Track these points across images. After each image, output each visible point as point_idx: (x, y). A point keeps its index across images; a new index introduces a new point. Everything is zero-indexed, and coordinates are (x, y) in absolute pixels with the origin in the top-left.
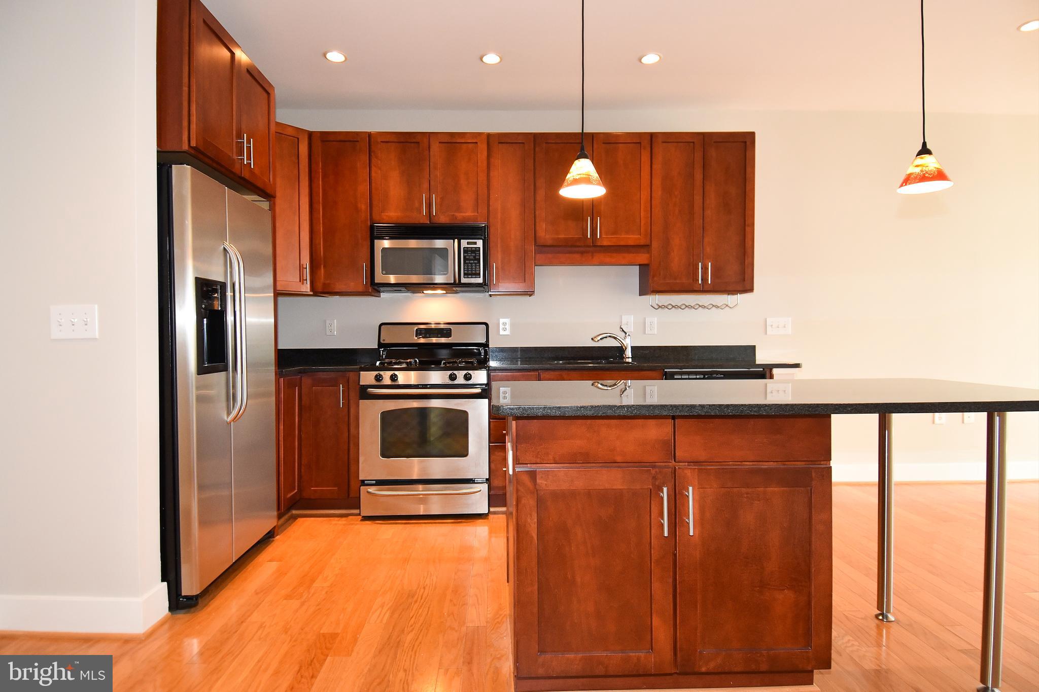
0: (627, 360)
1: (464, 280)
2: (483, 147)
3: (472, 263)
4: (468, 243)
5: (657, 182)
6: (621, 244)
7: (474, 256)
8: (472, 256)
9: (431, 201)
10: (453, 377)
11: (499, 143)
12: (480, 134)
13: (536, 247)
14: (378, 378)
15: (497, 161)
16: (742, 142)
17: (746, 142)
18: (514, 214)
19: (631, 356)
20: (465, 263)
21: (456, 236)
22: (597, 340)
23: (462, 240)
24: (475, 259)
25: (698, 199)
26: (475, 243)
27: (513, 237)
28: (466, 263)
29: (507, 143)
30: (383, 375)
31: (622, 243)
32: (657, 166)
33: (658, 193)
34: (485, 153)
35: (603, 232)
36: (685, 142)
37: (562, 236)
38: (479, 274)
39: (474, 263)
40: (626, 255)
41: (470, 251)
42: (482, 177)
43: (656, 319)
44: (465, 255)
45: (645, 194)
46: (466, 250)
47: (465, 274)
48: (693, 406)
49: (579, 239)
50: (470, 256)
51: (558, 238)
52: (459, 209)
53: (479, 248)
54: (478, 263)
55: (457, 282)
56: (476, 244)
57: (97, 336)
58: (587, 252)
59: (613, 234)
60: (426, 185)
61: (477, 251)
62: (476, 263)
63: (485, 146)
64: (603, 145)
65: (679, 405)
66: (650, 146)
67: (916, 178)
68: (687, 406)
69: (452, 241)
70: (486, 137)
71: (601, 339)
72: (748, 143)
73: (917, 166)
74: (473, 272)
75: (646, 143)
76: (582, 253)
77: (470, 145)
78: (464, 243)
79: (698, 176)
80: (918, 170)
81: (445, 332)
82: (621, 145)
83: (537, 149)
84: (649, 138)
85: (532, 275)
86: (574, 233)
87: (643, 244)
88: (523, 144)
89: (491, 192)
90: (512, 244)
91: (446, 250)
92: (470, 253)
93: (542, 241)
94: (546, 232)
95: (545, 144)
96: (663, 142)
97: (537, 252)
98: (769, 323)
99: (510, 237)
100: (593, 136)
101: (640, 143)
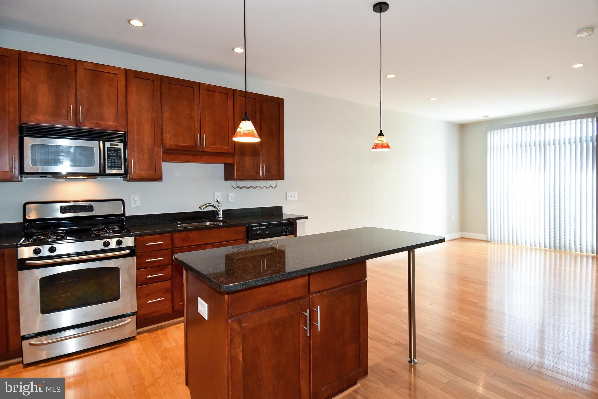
0: (220, 219)
1: (108, 171)
2: (122, 78)
3: (114, 159)
4: (111, 145)
5: (237, 118)
7: (116, 154)
8: (115, 154)
9: (78, 110)
10: (107, 244)
11: (134, 77)
12: (119, 69)
13: (163, 150)
14: (37, 251)
15: (133, 89)
16: (277, 102)
17: (279, 103)
18: (147, 128)
19: (222, 216)
20: (108, 158)
21: (102, 139)
22: (203, 208)
23: (106, 142)
24: (117, 156)
26: (117, 145)
27: (146, 142)
28: (110, 159)
29: (142, 78)
30: (41, 249)
31: (218, 151)
32: (237, 109)
34: (123, 83)
35: (207, 143)
36: (251, 98)
37: (181, 144)
38: (121, 167)
39: (116, 159)
40: (221, 158)
41: (112, 150)
42: (121, 99)
43: (234, 193)
44: (109, 153)
45: (231, 124)
46: (109, 150)
47: (108, 167)
48: (324, 265)
49: (192, 147)
50: (113, 154)
51: (179, 145)
52: (102, 119)
53: (121, 148)
54: (119, 159)
55: (102, 172)
58: (197, 155)
59: (213, 145)
60: (73, 99)
61: (119, 151)
62: (118, 159)
63: (123, 78)
64: (206, 91)
65: (319, 266)
66: (233, 97)
67: (380, 146)
68: (322, 266)
69: (98, 142)
70: (124, 72)
71: (205, 207)
72: (280, 104)
73: (380, 141)
74: (116, 165)
75: (230, 94)
76: (194, 155)
77: (111, 75)
78: (108, 144)
79: (258, 117)
80: (380, 142)
81: (88, 207)
82: (217, 93)
83: (163, 86)
84: (232, 92)
85: (161, 168)
86: (189, 143)
87: (230, 152)
88: (153, 81)
89: (129, 110)
90: (145, 147)
91: (92, 149)
92: (113, 151)
93: (168, 146)
94: (170, 140)
95: (168, 84)
96: (240, 96)
97: (164, 153)
98: (288, 194)
99: (144, 142)
100: (199, 85)
101: (227, 94)
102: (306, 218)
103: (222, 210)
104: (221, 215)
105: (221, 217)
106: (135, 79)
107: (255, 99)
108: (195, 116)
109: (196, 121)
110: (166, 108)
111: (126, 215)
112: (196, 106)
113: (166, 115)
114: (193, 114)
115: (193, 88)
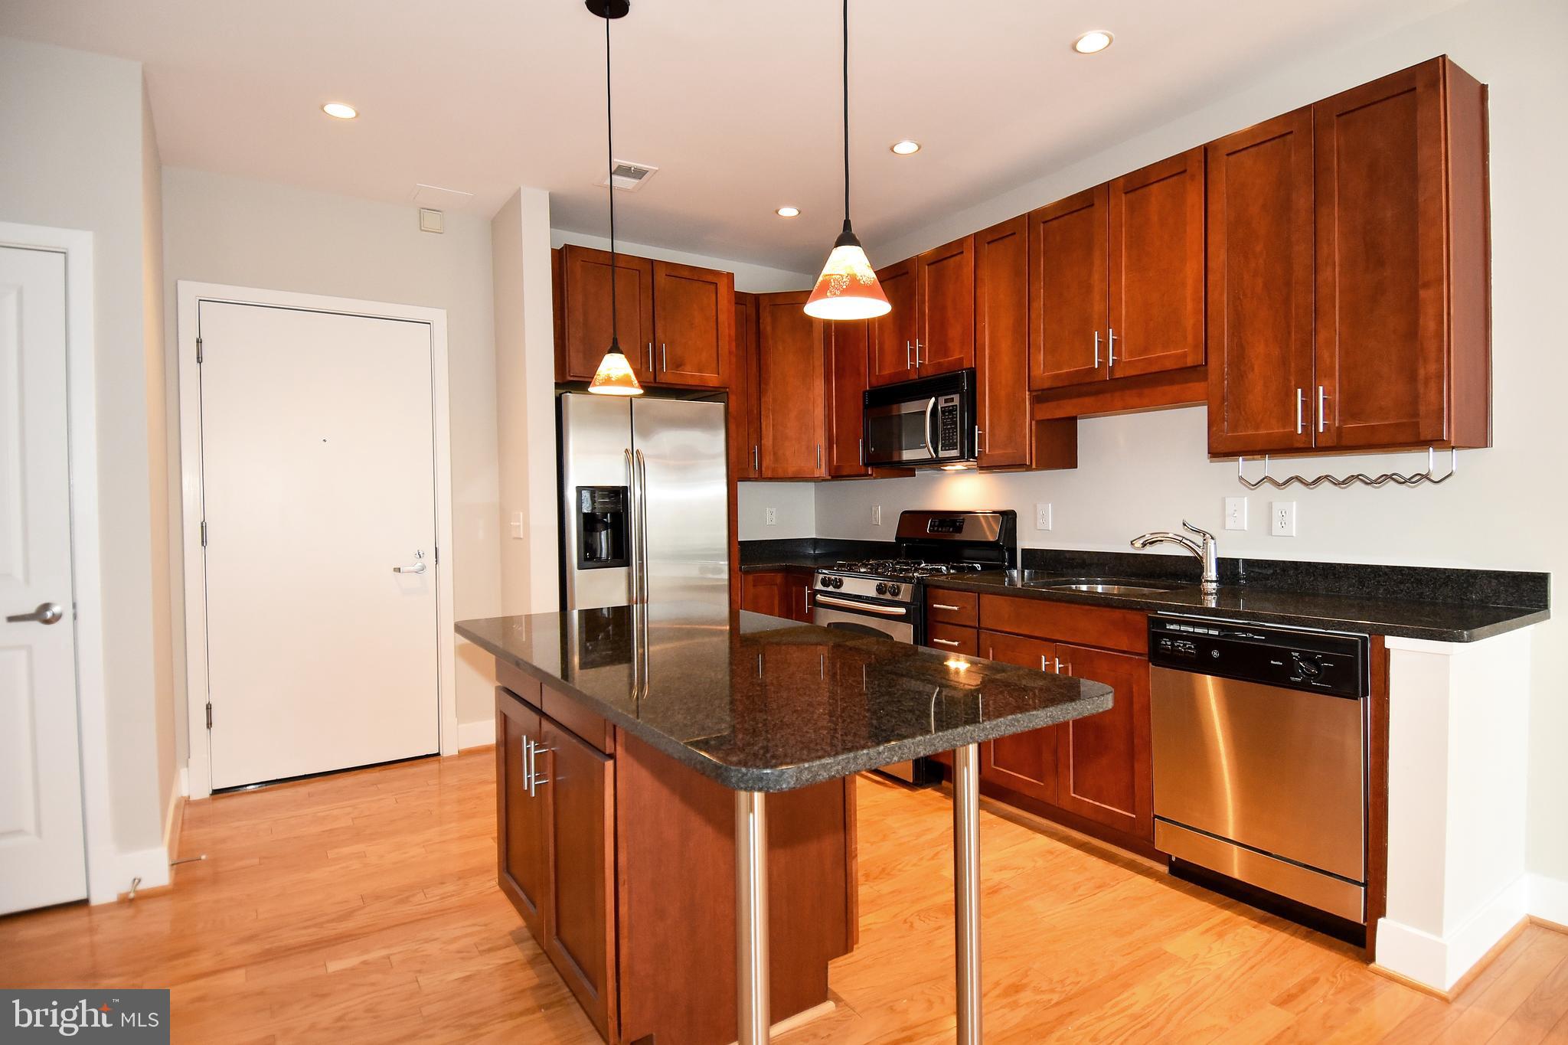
1: (941, 454)
3: (949, 429)
4: (946, 401)
5: (1217, 237)
6: (1153, 371)
7: (951, 419)
10: (881, 589)
11: (987, 244)
14: (825, 583)
15: (984, 271)
19: (1218, 578)
20: (942, 429)
21: (933, 393)
22: (1139, 546)
23: (939, 398)
24: (953, 423)
25: (1301, 251)
27: (1003, 382)
28: (944, 429)
29: (998, 239)
31: (1156, 368)
32: (1218, 205)
33: (1220, 257)
35: (1124, 351)
36: (1274, 139)
37: (1065, 370)
39: (951, 428)
40: (1166, 388)
44: (943, 417)
45: (1192, 269)
46: (944, 411)
47: (942, 445)
50: (947, 419)
51: (1060, 375)
54: (955, 428)
55: (935, 456)
56: (953, 401)
57: (522, 537)
59: (1143, 354)
60: (915, 328)
62: (953, 428)
66: (1202, 171)
71: (1149, 544)
72: (1419, 91)
74: (951, 441)
75: (1196, 168)
78: (942, 402)
79: (1302, 200)
82: (1153, 187)
86: (1082, 362)
87: (1191, 364)
88: (1015, 234)
89: (978, 318)
90: (1003, 393)
92: (948, 413)
93: (1038, 383)
94: (1043, 367)
95: (1042, 225)
96: (1229, 154)
101: (1186, 171)
104: (1210, 573)
106: (989, 247)
107: (1292, 133)
112: (1097, 254)
114: (1092, 280)
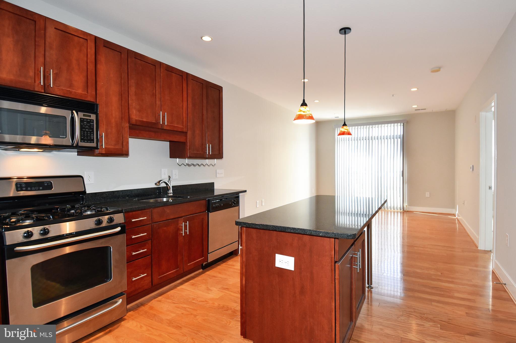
1: (81, 144)
2: (91, 44)
3: (87, 131)
4: (84, 115)
7: (89, 126)
8: (87, 126)
9: (48, 74)
10: (99, 222)
11: (104, 46)
13: (129, 125)
14: (28, 235)
16: (218, 90)
17: (220, 91)
18: (115, 100)
20: (81, 130)
21: (74, 108)
23: (80, 112)
24: (91, 129)
25: (205, 112)
26: (90, 116)
27: (114, 115)
28: (83, 131)
29: (110, 48)
30: (32, 231)
31: (176, 129)
32: (190, 91)
34: (93, 49)
35: (168, 121)
36: (200, 83)
37: (145, 120)
38: (93, 140)
39: (89, 131)
42: (91, 67)
43: (177, 171)
44: (82, 124)
46: (81, 121)
47: (81, 139)
49: (155, 124)
50: (85, 125)
51: (143, 121)
52: (72, 86)
53: (93, 120)
54: (92, 132)
55: (75, 144)
58: (158, 132)
59: (172, 124)
60: (42, 60)
61: (92, 123)
63: (93, 45)
64: (165, 70)
69: (71, 111)
70: (94, 38)
71: (160, 184)
74: (88, 138)
75: (185, 77)
77: (81, 40)
78: (81, 115)
81: (46, 184)
82: (174, 74)
83: (129, 60)
84: (186, 75)
85: (128, 143)
86: (151, 119)
87: (184, 131)
88: (121, 53)
89: (98, 79)
90: (113, 120)
91: (65, 118)
92: (86, 123)
93: (133, 122)
94: (135, 116)
95: (134, 59)
96: (192, 79)
97: (130, 128)
98: (217, 172)
99: (112, 115)
100: (160, 64)
101: (182, 76)
102: (245, 191)
103: (172, 186)
104: (171, 191)
105: (171, 193)
106: (105, 48)
107: (203, 84)
108: (157, 94)
109: (157, 99)
110: (132, 82)
111: (87, 193)
112: (157, 84)
113: (133, 90)
114: (155, 91)
115: (155, 66)
